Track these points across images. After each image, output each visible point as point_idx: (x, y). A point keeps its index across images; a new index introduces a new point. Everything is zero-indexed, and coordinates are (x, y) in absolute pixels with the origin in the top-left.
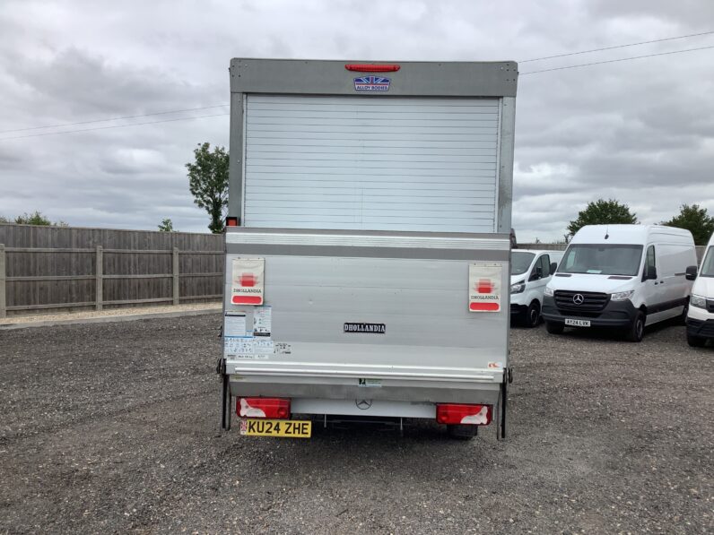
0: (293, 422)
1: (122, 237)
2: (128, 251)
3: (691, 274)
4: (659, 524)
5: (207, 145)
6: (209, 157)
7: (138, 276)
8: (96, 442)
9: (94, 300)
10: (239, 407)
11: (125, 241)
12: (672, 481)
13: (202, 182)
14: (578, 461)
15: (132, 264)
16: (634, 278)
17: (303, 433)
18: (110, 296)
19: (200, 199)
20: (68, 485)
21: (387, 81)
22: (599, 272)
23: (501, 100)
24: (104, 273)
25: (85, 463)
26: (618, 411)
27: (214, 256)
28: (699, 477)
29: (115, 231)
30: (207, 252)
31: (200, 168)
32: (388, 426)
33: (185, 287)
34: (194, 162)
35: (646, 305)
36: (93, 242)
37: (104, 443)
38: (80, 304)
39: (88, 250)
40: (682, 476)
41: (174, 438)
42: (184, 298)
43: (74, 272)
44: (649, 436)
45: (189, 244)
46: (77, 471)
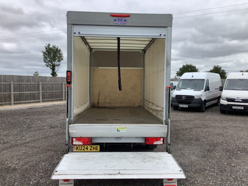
0: (93, 146)
1: (20, 78)
2: (23, 83)
3: (221, 89)
4: (223, 177)
5: (49, 45)
6: (50, 49)
7: (27, 92)
8: (17, 155)
9: (10, 101)
10: (72, 141)
11: (21, 80)
12: (225, 161)
13: (48, 58)
14: (192, 155)
15: (24, 88)
16: (202, 90)
17: (96, 150)
18: (16, 100)
19: (47, 64)
20: (8, 173)
21: (126, 20)
22: (190, 88)
23: (167, 28)
24: (14, 92)
25: (13, 164)
26: (202, 137)
27: (55, 85)
28: (233, 159)
29: (18, 76)
30: (52, 83)
31: (47, 53)
32: (127, 146)
33: (44, 96)
34: (45, 51)
35: (206, 100)
36: (10, 80)
37: (20, 155)
38: (5, 103)
39: (7, 83)
40: (227, 159)
41: (47, 153)
42: (44, 100)
43: (3, 91)
44: (214, 145)
45: (45, 80)
46: (11, 167)
